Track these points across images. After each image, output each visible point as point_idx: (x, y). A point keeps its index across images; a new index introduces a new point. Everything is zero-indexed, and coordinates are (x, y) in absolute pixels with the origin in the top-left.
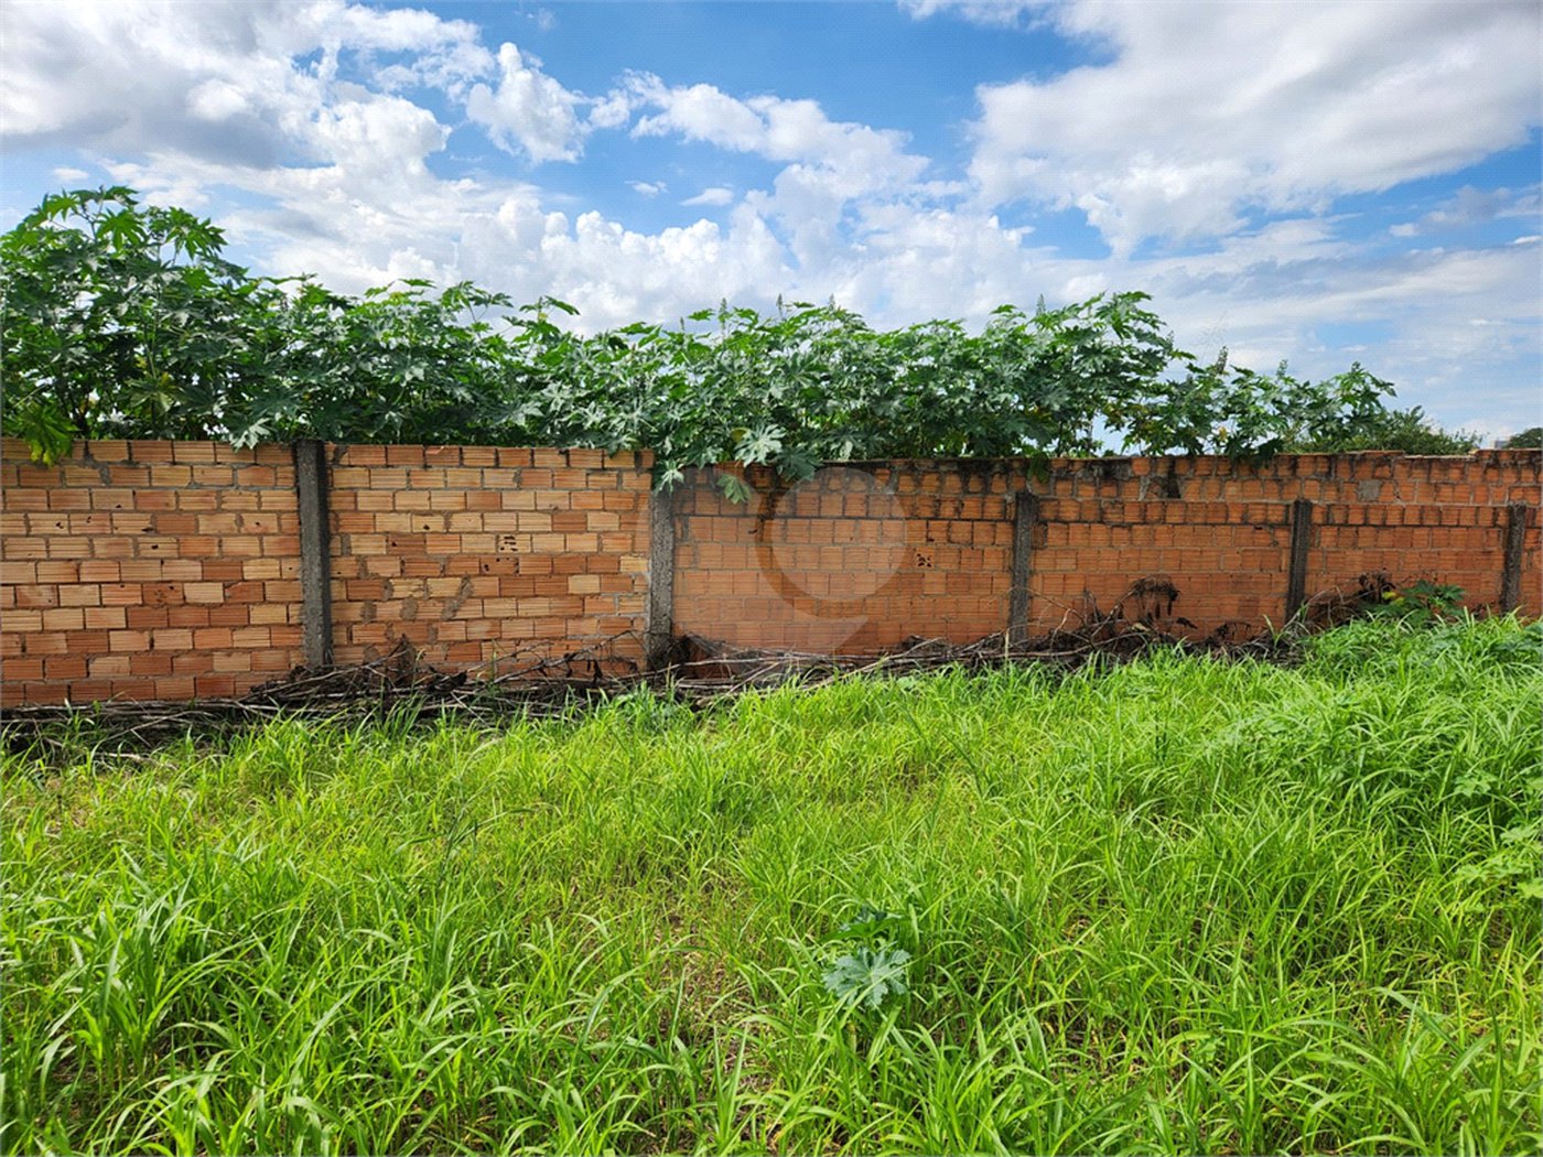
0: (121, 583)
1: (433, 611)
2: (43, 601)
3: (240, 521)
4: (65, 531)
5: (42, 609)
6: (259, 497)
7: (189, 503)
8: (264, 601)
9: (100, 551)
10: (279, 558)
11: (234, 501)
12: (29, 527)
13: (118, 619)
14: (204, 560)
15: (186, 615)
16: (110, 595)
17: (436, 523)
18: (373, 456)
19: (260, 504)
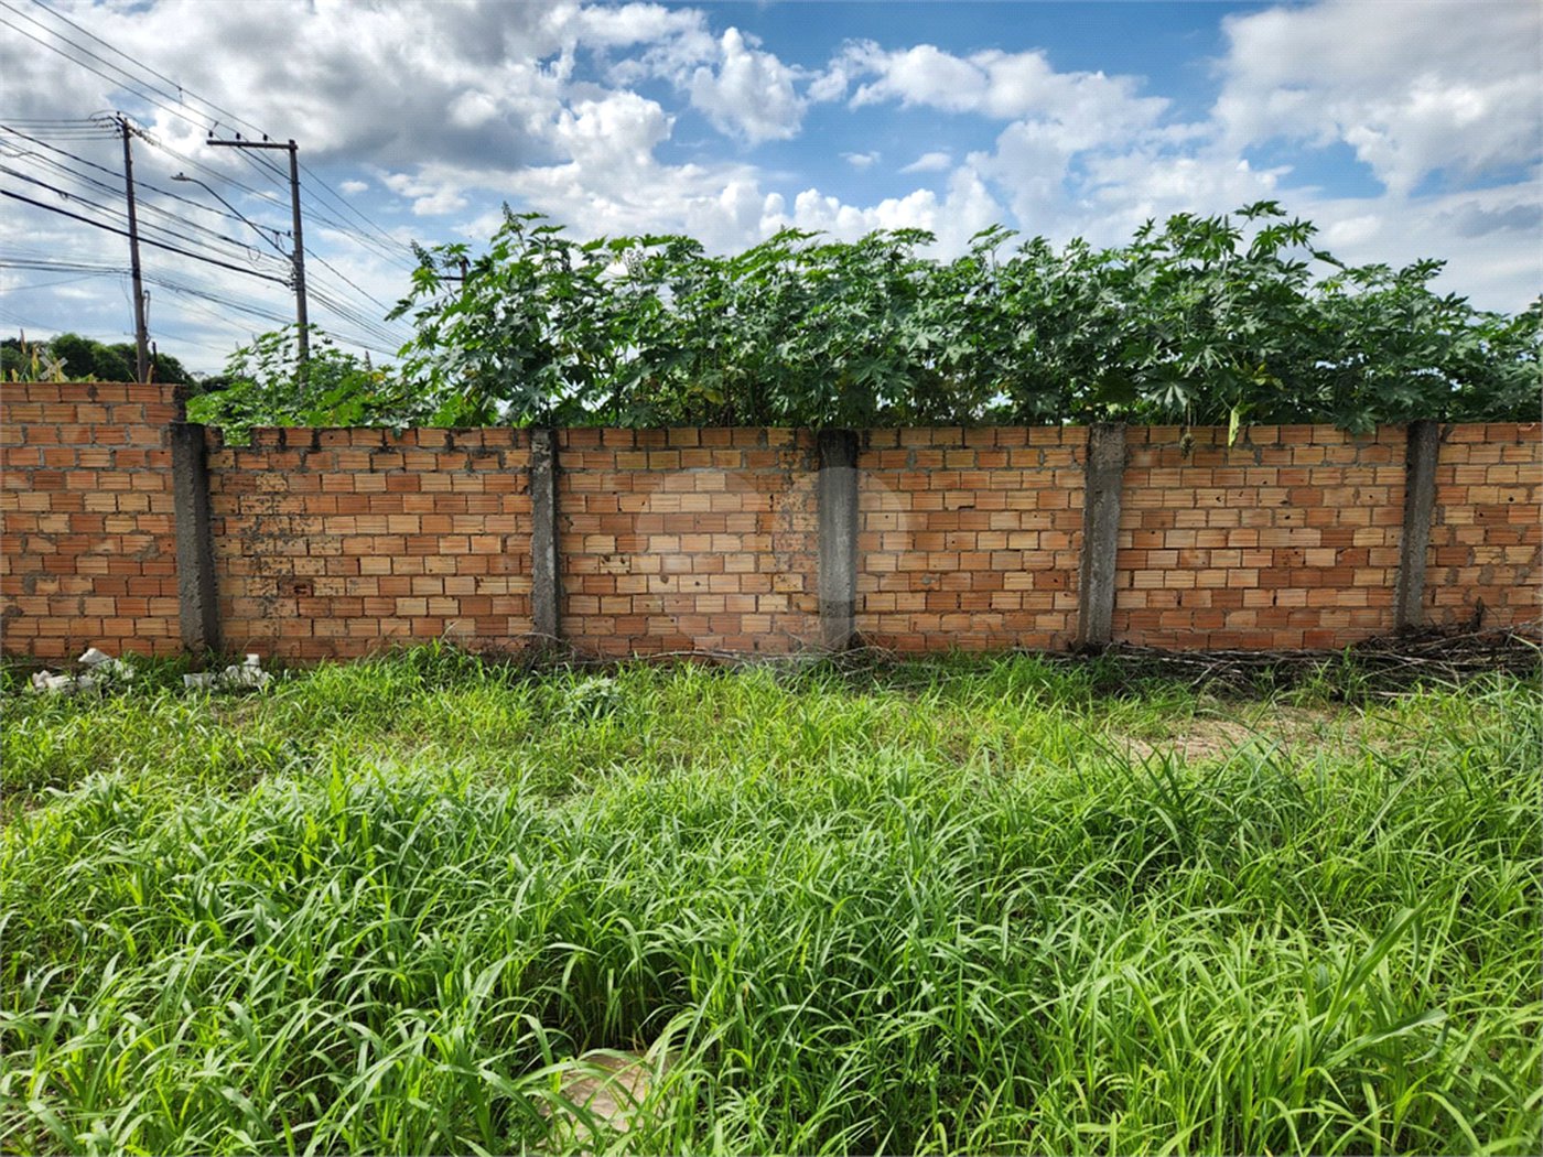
0: (1258, 548)
1: (1506, 577)
2: (1199, 562)
3: (1357, 495)
4: (1222, 504)
5: (1197, 569)
6: (1375, 472)
7: (1319, 478)
8: (1368, 565)
9: (1245, 521)
10: (1385, 527)
11: (1355, 477)
12: (1196, 501)
13: (1251, 578)
14: (1324, 528)
15: (1304, 576)
16: (1249, 559)
17: (1520, 496)
18: (1474, 434)
19: (1374, 479)
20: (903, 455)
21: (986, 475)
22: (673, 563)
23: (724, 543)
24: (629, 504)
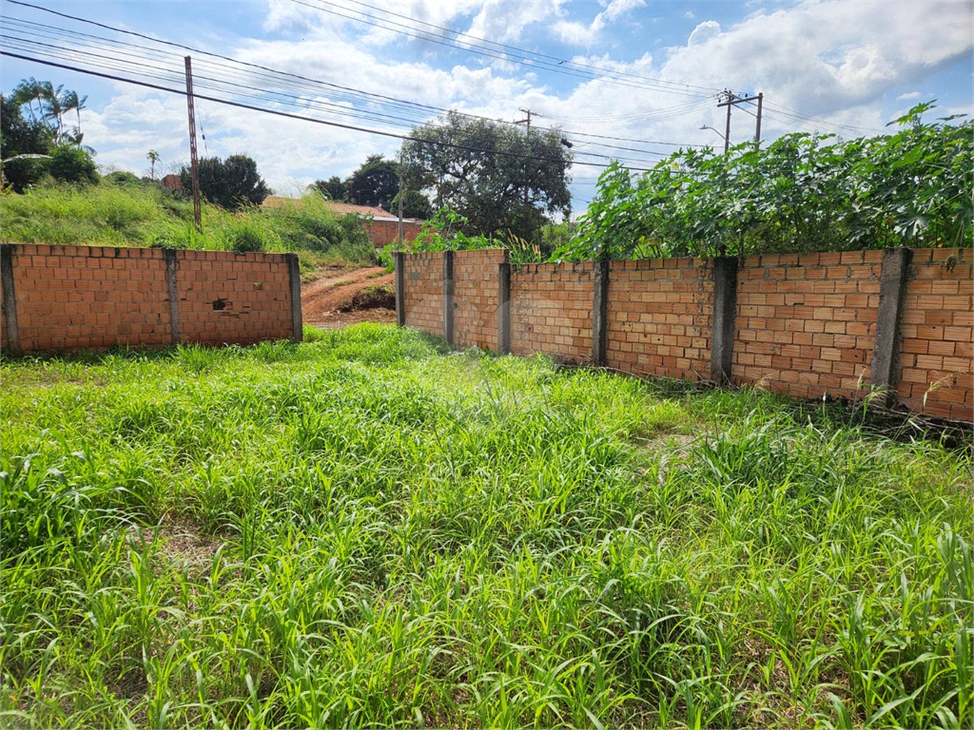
20: (761, 272)
21: (811, 283)
22: (650, 328)
23: (672, 319)
24: (634, 297)
